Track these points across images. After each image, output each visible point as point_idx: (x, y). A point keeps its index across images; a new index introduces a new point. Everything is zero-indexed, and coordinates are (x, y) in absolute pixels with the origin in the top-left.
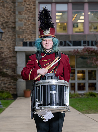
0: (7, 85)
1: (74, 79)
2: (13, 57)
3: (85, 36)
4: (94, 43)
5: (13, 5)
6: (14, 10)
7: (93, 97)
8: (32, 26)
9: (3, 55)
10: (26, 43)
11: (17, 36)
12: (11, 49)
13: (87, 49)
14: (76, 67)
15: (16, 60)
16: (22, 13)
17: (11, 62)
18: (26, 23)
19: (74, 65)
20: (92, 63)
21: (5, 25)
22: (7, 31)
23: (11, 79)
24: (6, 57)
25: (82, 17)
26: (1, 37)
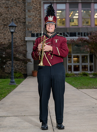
0: (19, 67)
1: (71, 62)
2: (23, 45)
3: (79, 28)
4: (86, 34)
7: (86, 76)
8: (38, 21)
9: (16, 44)
10: (34, 34)
12: (22, 39)
13: (81, 39)
14: (72, 53)
15: (26, 48)
17: (22, 49)
19: (71, 51)
20: (85, 50)
21: (17, 20)
22: (19, 25)
24: (18, 45)
25: (77, 14)
26: (15, 30)
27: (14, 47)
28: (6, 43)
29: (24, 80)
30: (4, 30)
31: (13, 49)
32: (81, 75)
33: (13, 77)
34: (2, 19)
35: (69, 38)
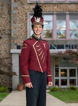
0: (4, 81)
1: (58, 76)
2: (9, 58)
4: (74, 47)
5: (9, 16)
6: (10, 20)
8: (24, 33)
9: (1, 56)
10: (20, 46)
11: (12, 41)
13: (69, 51)
14: (59, 66)
15: (11, 61)
16: (16, 23)
17: (7, 62)
21: (2, 32)
22: (4, 37)
23: (7, 76)
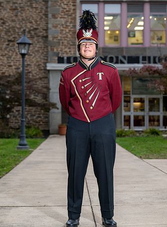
0: (35, 118)
1: (129, 110)
2: (43, 78)
3: (144, 49)
4: (157, 60)
5: (44, 5)
6: (45, 12)
7: (156, 135)
8: (70, 35)
9: (30, 75)
10: (63, 58)
11: (49, 48)
12: (41, 66)
13: (148, 67)
14: (131, 93)
15: (49, 83)
16: (57, 16)
17: (41, 85)
18: (63, 30)
19: (129, 90)
20: (155, 88)
21: (33, 33)
22: (36, 42)
23: (41, 110)
24: (34, 77)
25: (141, 23)
26: (28, 50)
27: (26, 82)
28: (12, 74)
29: (44, 140)
30: (8, 50)
31: (25, 84)
32: (146, 133)
33: (25, 135)
34: (5, 30)
35: (126, 67)
